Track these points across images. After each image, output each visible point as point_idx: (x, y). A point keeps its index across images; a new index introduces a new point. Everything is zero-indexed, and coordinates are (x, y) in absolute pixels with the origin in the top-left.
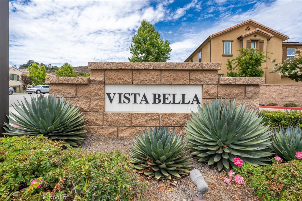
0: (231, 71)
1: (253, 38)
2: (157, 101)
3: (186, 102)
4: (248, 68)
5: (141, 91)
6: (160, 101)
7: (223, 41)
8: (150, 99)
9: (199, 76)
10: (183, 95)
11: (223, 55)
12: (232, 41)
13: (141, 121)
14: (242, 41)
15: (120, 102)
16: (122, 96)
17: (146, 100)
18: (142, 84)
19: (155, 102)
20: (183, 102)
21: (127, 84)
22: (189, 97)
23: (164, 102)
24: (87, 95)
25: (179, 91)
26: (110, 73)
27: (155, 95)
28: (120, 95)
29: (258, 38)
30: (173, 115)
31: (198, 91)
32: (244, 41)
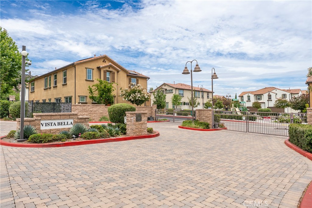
0: (92, 95)
1: (108, 69)
2: (59, 125)
3: (68, 124)
4: (104, 94)
5: (53, 122)
6: (60, 124)
7: (86, 68)
8: (57, 124)
9: (72, 116)
10: (67, 122)
11: (86, 80)
12: (93, 69)
13: (54, 131)
14: (100, 70)
15: (46, 126)
16: (47, 124)
17: (55, 124)
18: (54, 119)
19: (58, 125)
20: (67, 124)
21: (49, 120)
22: (69, 123)
23: (61, 125)
24: (34, 124)
25: (66, 121)
26: (43, 117)
27: (58, 123)
28: (46, 123)
29: (111, 69)
30: (64, 129)
31: (72, 121)
32: (101, 71)
